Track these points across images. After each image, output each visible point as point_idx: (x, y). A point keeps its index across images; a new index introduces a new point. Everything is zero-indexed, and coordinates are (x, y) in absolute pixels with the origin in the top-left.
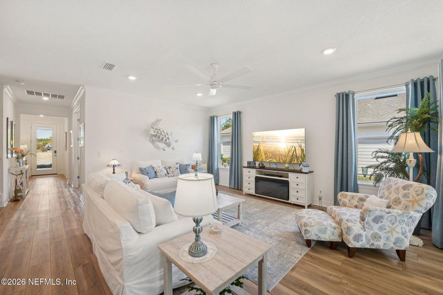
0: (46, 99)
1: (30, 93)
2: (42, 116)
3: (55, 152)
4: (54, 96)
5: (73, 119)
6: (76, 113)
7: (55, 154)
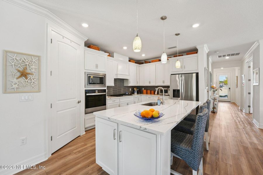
0: (227, 58)
1: (220, 57)
2: (222, 68)
3: (230, 89)
4: (233, 55)
5: (245, 67)
6: (247, 62)
7: (229, 90)
